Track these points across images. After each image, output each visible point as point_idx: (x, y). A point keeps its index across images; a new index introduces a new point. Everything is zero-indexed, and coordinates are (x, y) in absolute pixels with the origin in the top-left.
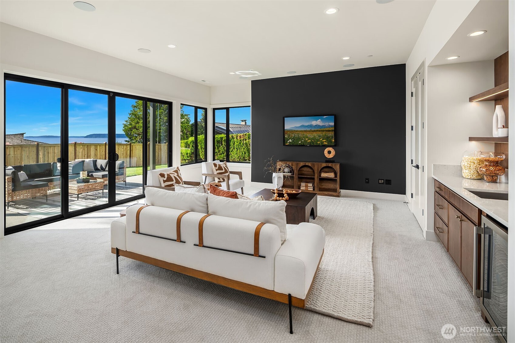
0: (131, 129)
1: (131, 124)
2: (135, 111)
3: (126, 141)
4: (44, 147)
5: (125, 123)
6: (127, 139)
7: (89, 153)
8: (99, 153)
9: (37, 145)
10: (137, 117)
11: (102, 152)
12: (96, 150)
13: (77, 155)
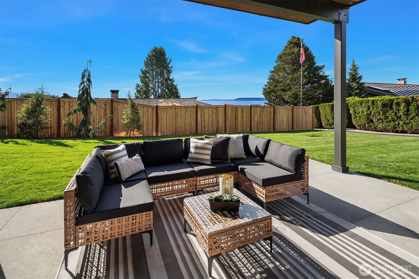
0: (270, 93)
1: (269, 88)
2: (273, 76)
3: (265, 103)
4: (202, 108)
5: (264, 87)
6: (267, 102)
7: (236, 115)
8: (245, 115)
9: (196, 106)
10: (276, 81)
11: (248, 114)
12: (243, 112)
13: (227, 116)
